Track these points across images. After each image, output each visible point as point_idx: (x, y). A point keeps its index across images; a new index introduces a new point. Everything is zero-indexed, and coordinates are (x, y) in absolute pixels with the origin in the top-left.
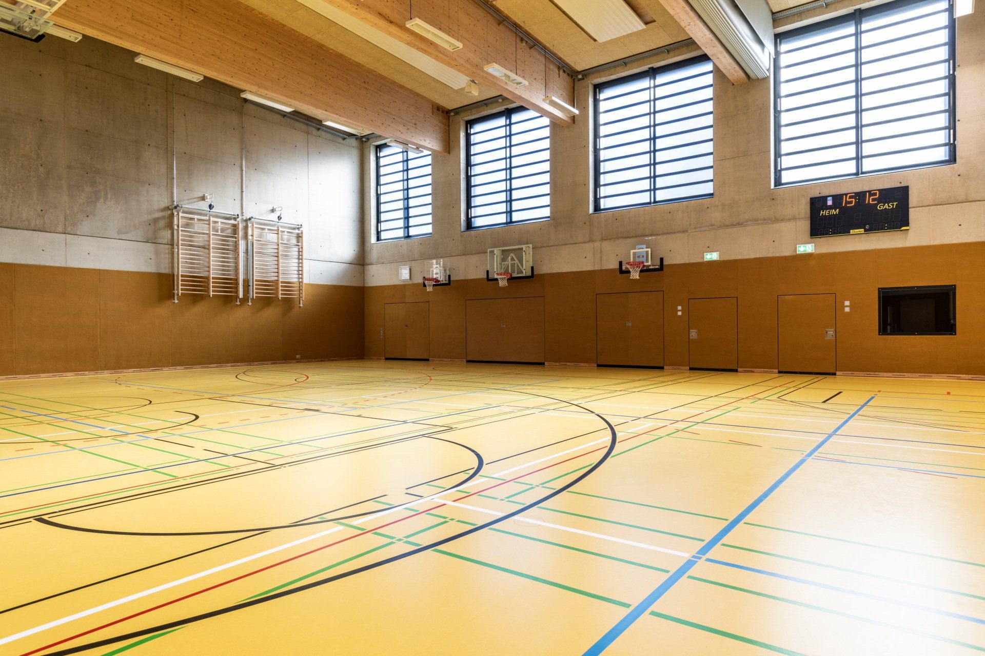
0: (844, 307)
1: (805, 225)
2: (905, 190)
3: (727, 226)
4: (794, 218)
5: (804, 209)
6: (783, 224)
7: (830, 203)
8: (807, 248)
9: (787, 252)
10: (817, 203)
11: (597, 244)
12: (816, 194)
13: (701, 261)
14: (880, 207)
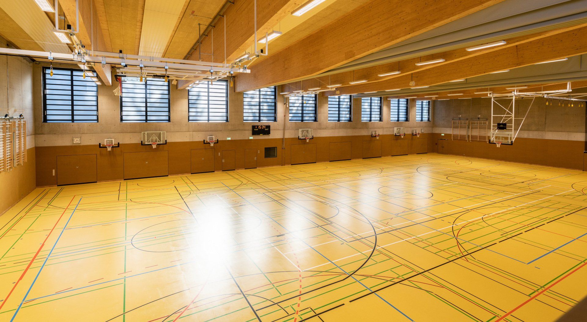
0: (258, 152)
1: (251, 132)
2: (269, 126)
3: (232, 131)
4: (248, 130)
5: (251, 128)
6: (246, 131)
7: (256, 127)
8: (251, 138)
9: (247, 139)
10: (254, 127)
11: (191, 133)
12: (253, 125)
13: (226, 140)
14: (266, 130)
